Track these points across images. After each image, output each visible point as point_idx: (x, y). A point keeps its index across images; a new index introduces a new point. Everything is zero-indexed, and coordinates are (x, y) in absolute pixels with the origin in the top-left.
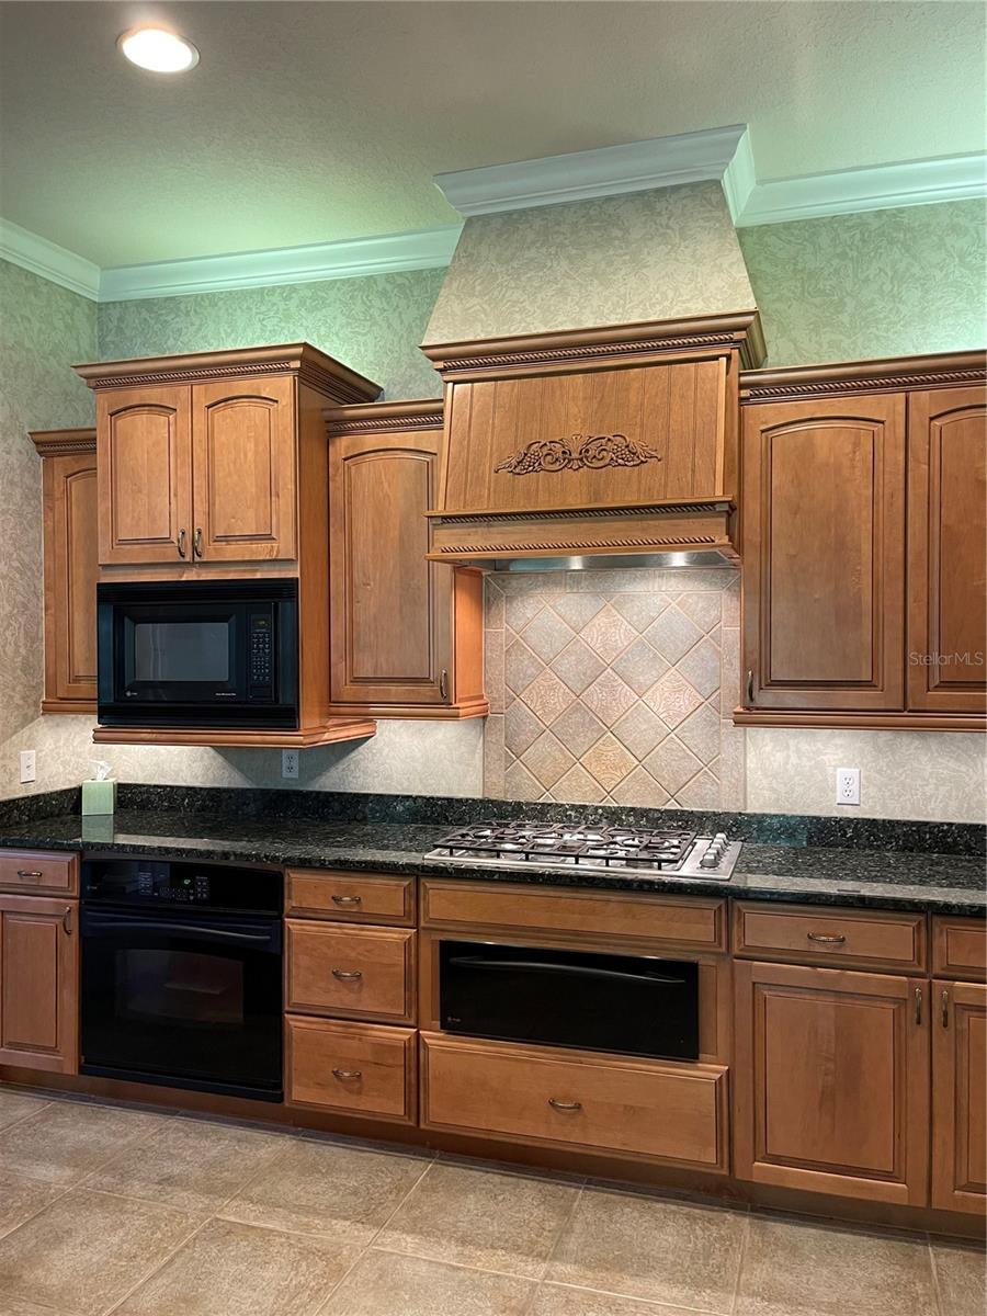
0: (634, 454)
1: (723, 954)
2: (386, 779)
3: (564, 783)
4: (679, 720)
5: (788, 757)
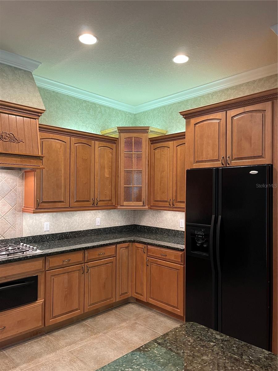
0: (16, 140)
1: (43, 271)
4: (5, 214)
5: (33, 221)
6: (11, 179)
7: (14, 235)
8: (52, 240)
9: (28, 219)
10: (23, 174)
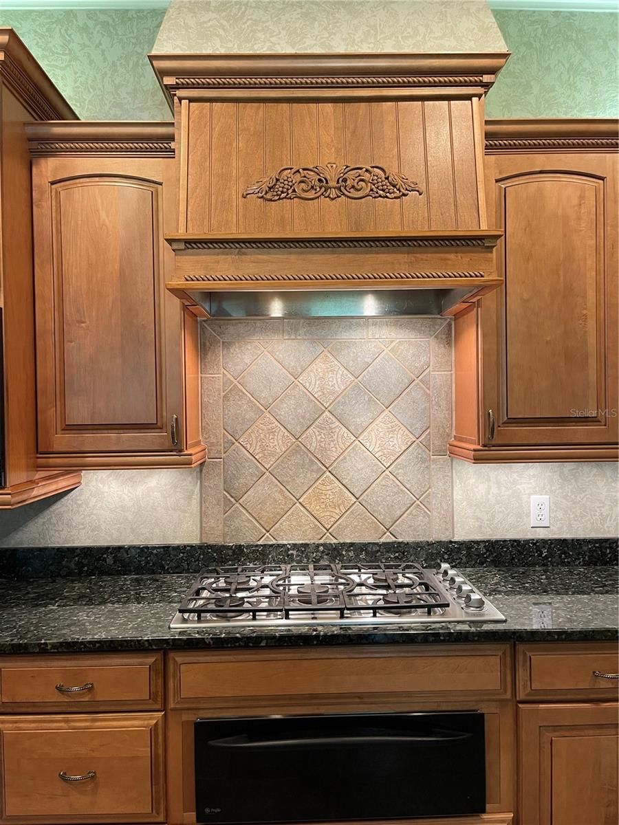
0: (394, 186)
1: (507, 700)
2: (93, 530)
3: (284, 523)
4: (393, 458)
5: (489, 488)
6: (410, 343)
7: (425, 530)
8: (563, 564)
9: (472, 481)
10: (449, 325)
